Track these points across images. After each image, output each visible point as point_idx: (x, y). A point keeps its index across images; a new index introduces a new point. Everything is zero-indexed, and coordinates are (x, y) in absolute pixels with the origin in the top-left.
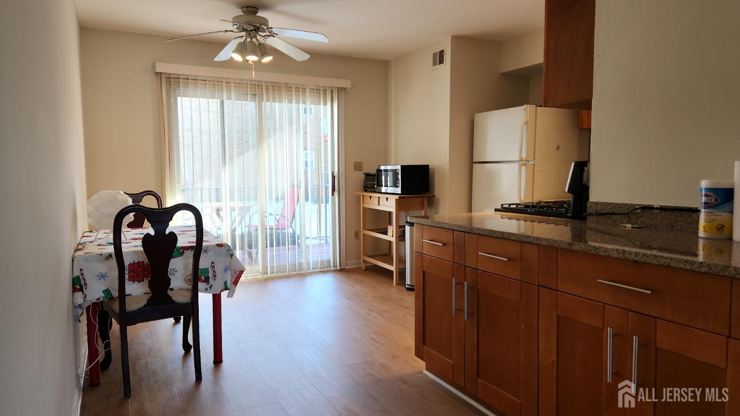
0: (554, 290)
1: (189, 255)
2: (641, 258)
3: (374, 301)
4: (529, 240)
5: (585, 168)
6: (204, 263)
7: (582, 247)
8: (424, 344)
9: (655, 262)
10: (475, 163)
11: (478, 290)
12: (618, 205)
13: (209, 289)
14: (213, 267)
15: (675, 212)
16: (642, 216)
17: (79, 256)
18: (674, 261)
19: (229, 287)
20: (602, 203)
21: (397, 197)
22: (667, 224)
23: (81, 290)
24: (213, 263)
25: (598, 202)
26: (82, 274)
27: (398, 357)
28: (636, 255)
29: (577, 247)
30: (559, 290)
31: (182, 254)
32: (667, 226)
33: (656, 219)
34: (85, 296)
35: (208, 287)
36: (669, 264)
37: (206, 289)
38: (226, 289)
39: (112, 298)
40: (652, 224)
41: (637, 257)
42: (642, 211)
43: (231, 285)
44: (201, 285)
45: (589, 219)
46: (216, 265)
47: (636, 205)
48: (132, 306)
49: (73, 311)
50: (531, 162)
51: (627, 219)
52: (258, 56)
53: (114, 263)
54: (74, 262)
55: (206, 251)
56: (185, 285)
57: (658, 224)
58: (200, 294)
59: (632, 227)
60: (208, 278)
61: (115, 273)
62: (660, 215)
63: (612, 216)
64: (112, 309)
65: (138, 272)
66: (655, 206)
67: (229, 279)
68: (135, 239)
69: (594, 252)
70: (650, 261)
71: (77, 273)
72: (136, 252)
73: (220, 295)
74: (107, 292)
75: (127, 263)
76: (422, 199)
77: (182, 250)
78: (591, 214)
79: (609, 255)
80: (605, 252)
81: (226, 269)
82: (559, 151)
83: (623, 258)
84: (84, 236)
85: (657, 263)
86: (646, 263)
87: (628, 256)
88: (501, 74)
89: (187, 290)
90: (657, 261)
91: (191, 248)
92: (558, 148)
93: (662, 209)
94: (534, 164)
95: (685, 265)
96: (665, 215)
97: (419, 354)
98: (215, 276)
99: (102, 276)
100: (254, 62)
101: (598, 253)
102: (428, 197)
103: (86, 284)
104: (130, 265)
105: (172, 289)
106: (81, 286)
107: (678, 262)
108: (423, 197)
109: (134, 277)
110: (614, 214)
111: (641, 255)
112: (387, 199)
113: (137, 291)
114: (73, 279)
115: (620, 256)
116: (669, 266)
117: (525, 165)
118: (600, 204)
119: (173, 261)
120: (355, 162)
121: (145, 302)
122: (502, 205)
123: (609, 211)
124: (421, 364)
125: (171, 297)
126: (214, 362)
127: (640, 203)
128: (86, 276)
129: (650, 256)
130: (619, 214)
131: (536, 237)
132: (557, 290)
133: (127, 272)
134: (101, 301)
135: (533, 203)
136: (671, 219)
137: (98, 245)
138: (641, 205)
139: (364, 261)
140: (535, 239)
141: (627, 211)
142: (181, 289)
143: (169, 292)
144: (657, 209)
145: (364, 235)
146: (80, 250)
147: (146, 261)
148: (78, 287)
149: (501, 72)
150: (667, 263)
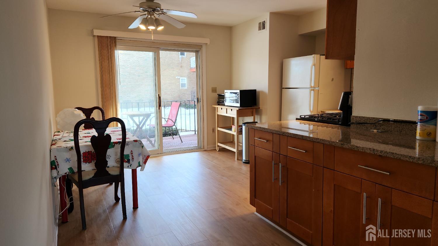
0: (333, 170)
1: (118, 147)
2: (384, 154)
3: (225, 170)
4: (318, 141)
5: (350, 96)
6: (126, 152)
7: (349, 146)
8: (255, 198)
9: (392, 157)
10: (283, 88)
11: (287, 168)
12: (369, 118)
13: (129, 166)
14: (132, 153)
15: (403, 123)
16: (383, 125)
17: (54, 148)
18: (403, 157)
19: (141, 165)
20: (359, 117)
21: (238, 109)
22: (398, 130)
23: (56, 168)
24: (131, 151)
25: (357, 116)
26: (56, 159)
27: (240, 204)
28: (381, 152)
29: (346, 146)
30: (335, 170)
31: (113, 146)
32: (398, 131)
33: (391, 127)
34: (58, 172)
35: (129, 165)
36: (400, 158)
37: (128, 167)
38: (140, 166)
39: (73, 173)
40: (389, 130)
41: (381, 153)
42: (383, 122)
43: (142, 164)
44: (125, 164)
45: (352, 126)
46: (133, 152)
47: (380, 118)
48: (86, 177)
49: (52, 180)
50: (316, 89)
51: (374, 126)
52: (155, 27)
53: (74, 152)
54: (51, 152)
55: (127, 144)
56: (115, 164)
57: (392, 130)
58: (125, 169)
59: (377, 132)
60: (129, 160)
61: (76, 158)
62: (394, 125)
63: (365, 124)
64: (73, 179)
65: (88, 157)
66: (391, 120)
67: (141, 160)
68: (85, 137)
69: (356, 149)
70: (389, 156)
71: (53, 159)
72: (87, 146)
73: (136, 170)
74: (71, 169)
75: (82, 152)
76: (252, 110)
77: (113, 144)
78: (353, 123)
79: (365, 151)
80: (363, 149)
81: (139, 155)
82: (333, 81)
83: (373, 153)
84: (55, 135)
85: (393, 157)
86: (387, 157)
87: (376, 153)
88: (299, 35)
89: (117, 167)
90: (393, 156)
91: (119, 142)
92: (333, 79)
93: (395, 121)
94: (318, 90)
95: (409, 159)
96: (396, 125)
97: (252, 203)
98: (133, 159)
99: (68, 160)
100: (152, 30)
101: (358, 150)
102: (256, 109)
103: (58, 165)
104: (84, 153)
105: (109, 167)
106: (56, 166)
107: (405, 157)
108: (253, 109)
109: (86, 160)
110: (367, 123)
111: (384, 152)
112: (232, 110)
113: (88, 168)
114: (51, 162)
115: (371, 152)
116: (400, 159)
117: (313, 90)
118: (358, 117)
119: (109, 150)
120: (212, 88)
121: (93, 175)
122: (301, 116)
123: (364, 121)
124: (254, 209)
125: (108, 172)
126: (133, 208)
127: (382, 118)
128: (58, 160)
129: (389, 153)
130: (370, 124)
131: (322, 139)
132: (334, 170)
133: (82, 157)
134: (67, 175)
135: (318, 115)
136: (400, 127)
137: (64, 141)
138: (383, 118)
139: (218, 146)
140: (322, 140)
141: (374, 122)
142: (114, 166)
143: (107, 169)
144: (392, 121)
145: (218, 131)
146: (54, 144)
147: (93, 151)
148: (54, 167)
149: (299, 34)
150: (399, 158)
